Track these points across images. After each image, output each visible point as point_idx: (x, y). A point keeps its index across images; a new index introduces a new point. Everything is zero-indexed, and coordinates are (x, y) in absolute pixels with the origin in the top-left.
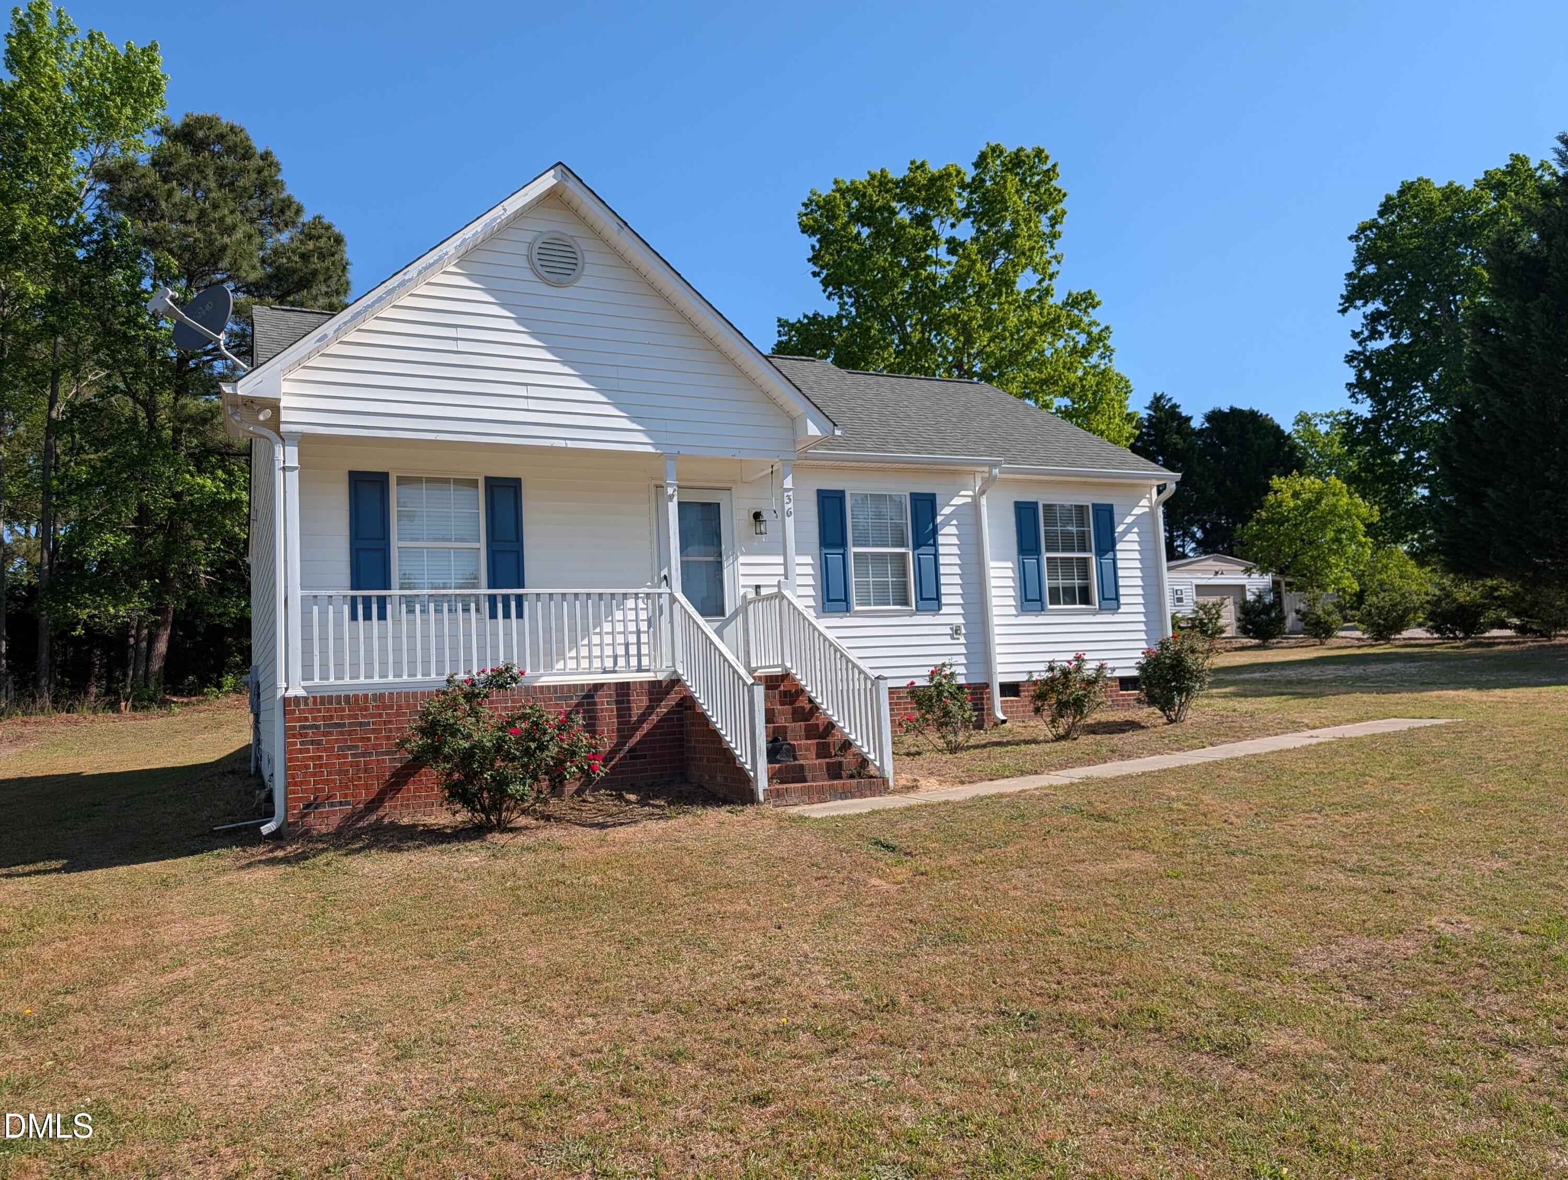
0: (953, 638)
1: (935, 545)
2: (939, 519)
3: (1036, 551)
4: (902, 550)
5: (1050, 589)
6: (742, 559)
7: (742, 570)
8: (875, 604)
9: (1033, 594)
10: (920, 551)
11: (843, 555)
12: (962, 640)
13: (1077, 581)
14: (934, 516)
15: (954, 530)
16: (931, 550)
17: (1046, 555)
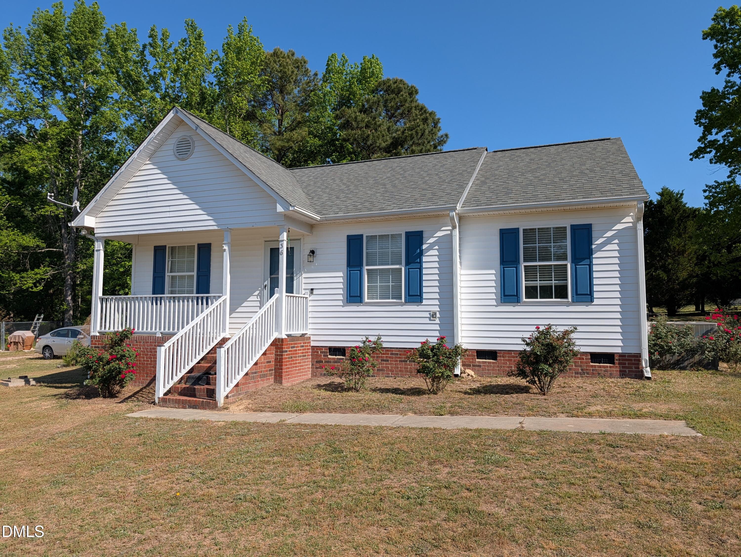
0: (430, 320)
1: (421, 263)
2: (424, 247)
3: (516, 262)
4: (398, 267)
5: (526, 287)
6: (304, 275)
7: (304, 281)
8: (380, 298)
9: (511, 291)
10: (411, 266)
11: (360, 271)
12: (437, 321)
13: (553, 282)
14: (421, 244)
15: (436, 253)
16: (418, 266)
17: (523, 265)
